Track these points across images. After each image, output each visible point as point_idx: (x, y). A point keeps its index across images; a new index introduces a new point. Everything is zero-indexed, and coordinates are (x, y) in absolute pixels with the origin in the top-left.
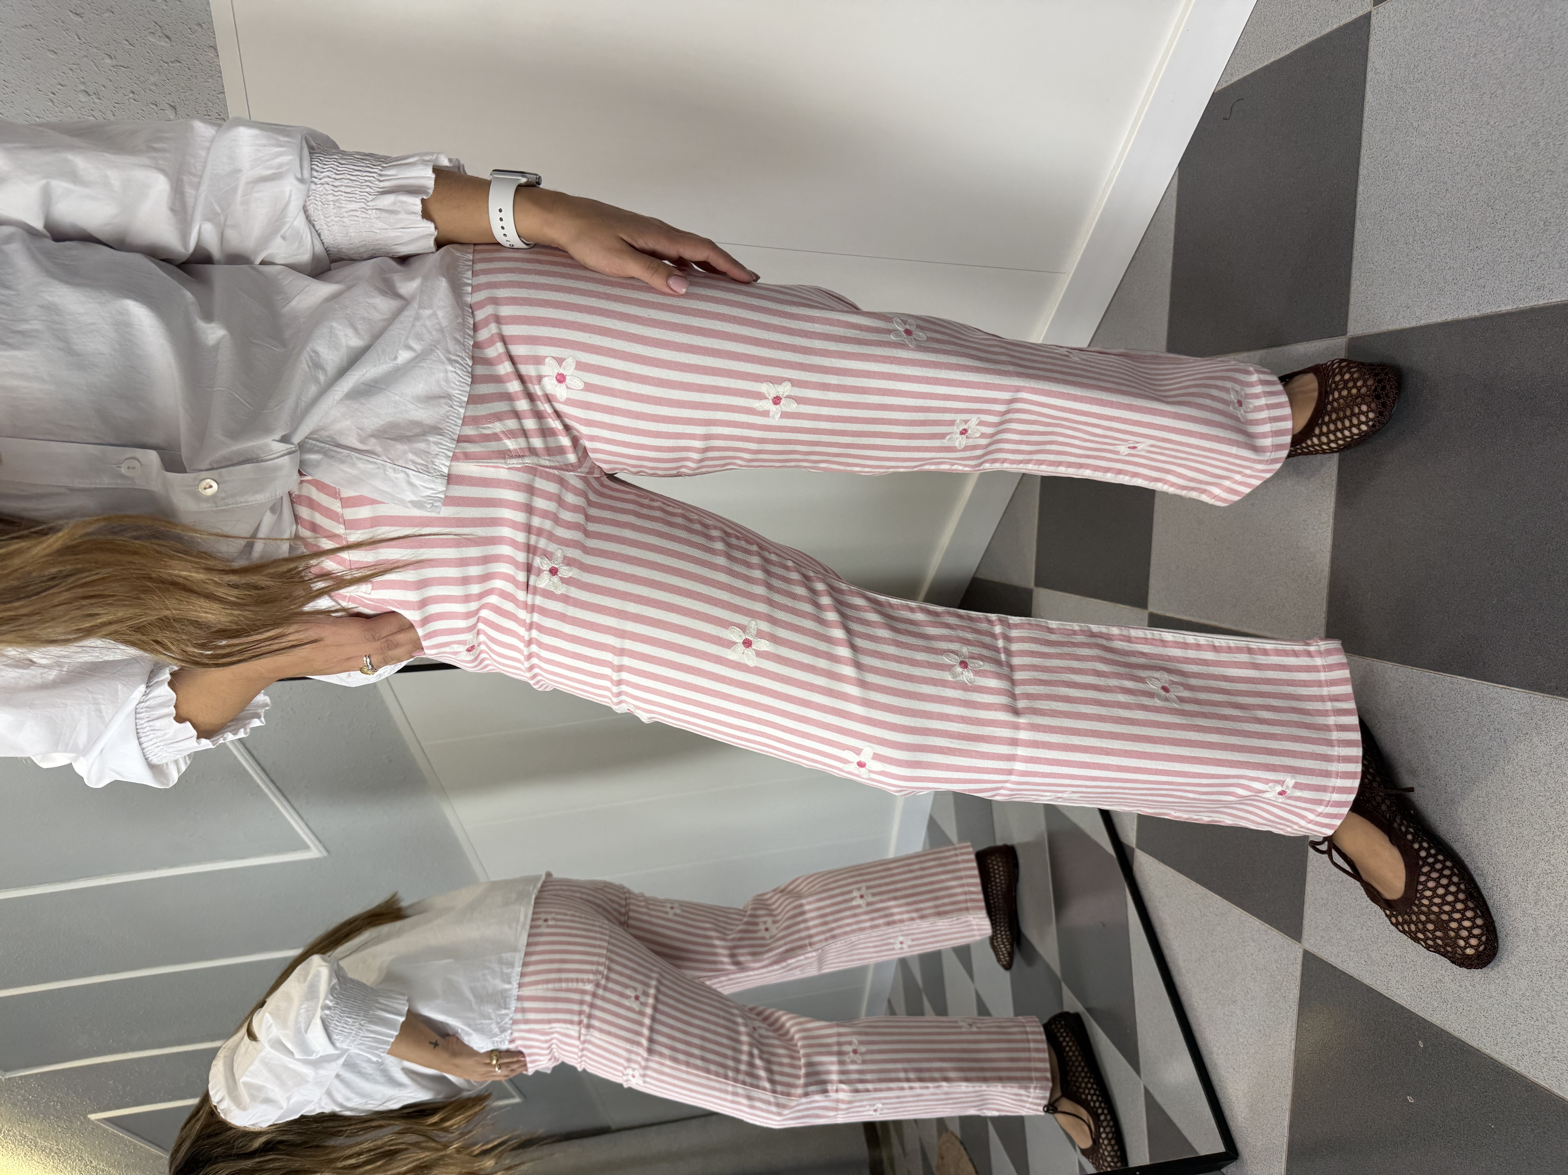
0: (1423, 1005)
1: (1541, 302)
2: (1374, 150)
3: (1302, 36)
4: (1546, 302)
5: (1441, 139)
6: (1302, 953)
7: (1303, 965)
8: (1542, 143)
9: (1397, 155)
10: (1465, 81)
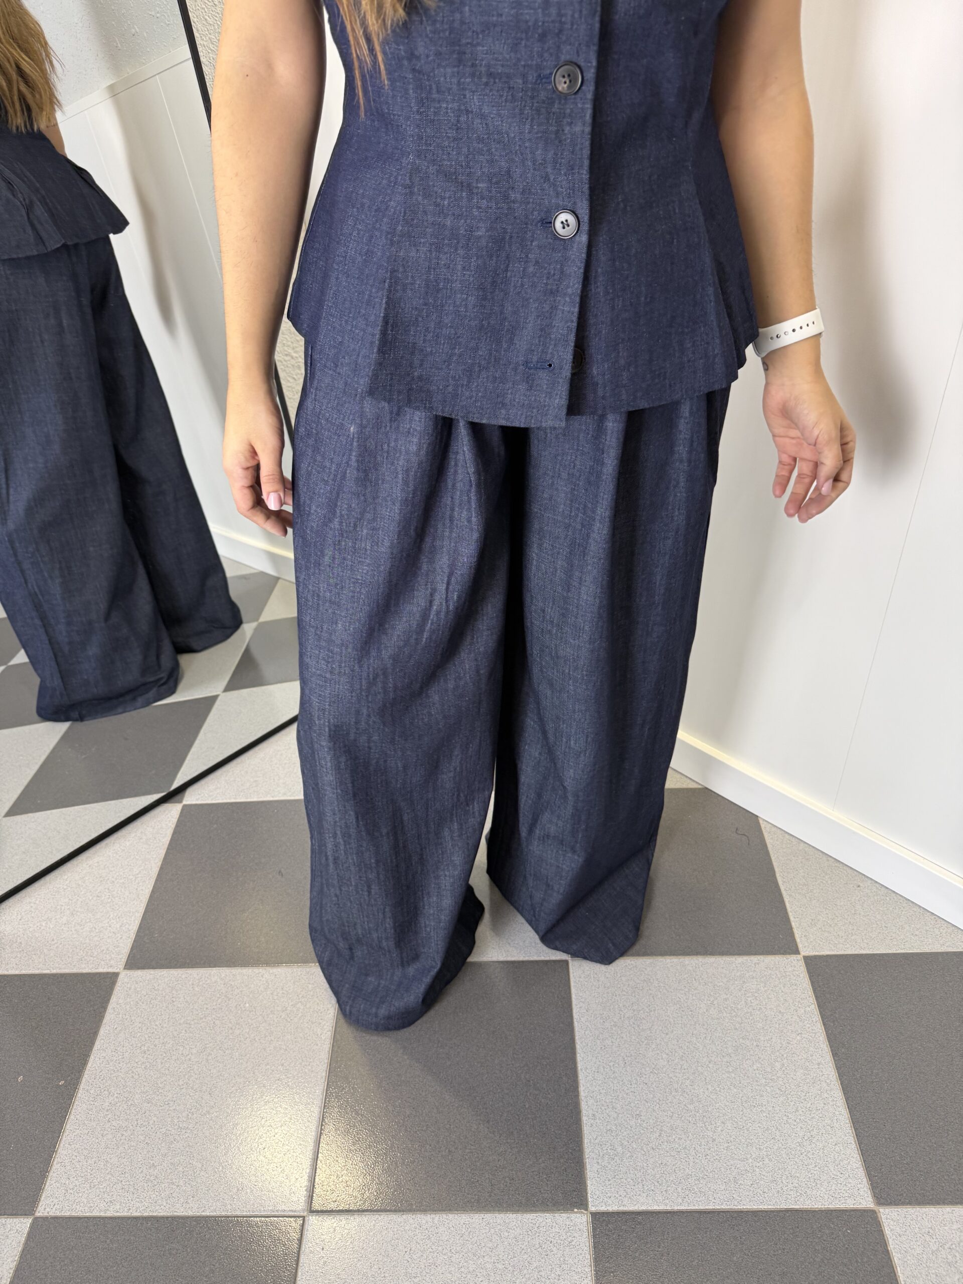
0: (90, 1081)
1: (584, 1119)
2: (701, 969)
3: (790, 896)
4: (585, 1122)
5: (704, 1025)
6: (116, 971)
7: (108, 973)
8: (691, 1107)
9: (695, 989)
10: (741, 1040)
